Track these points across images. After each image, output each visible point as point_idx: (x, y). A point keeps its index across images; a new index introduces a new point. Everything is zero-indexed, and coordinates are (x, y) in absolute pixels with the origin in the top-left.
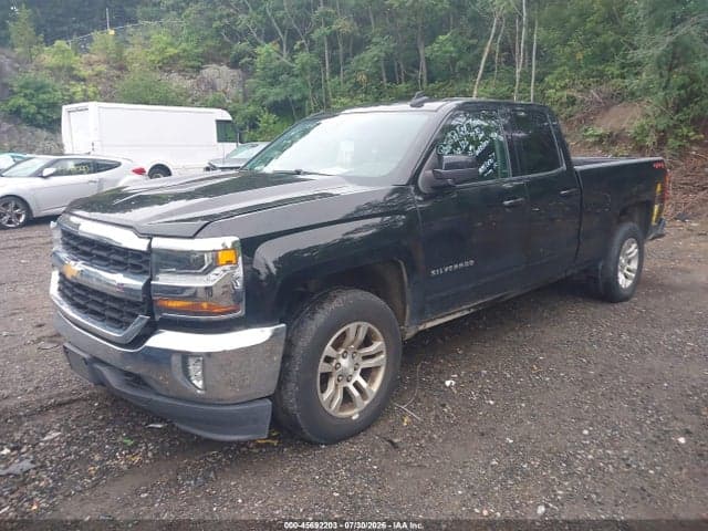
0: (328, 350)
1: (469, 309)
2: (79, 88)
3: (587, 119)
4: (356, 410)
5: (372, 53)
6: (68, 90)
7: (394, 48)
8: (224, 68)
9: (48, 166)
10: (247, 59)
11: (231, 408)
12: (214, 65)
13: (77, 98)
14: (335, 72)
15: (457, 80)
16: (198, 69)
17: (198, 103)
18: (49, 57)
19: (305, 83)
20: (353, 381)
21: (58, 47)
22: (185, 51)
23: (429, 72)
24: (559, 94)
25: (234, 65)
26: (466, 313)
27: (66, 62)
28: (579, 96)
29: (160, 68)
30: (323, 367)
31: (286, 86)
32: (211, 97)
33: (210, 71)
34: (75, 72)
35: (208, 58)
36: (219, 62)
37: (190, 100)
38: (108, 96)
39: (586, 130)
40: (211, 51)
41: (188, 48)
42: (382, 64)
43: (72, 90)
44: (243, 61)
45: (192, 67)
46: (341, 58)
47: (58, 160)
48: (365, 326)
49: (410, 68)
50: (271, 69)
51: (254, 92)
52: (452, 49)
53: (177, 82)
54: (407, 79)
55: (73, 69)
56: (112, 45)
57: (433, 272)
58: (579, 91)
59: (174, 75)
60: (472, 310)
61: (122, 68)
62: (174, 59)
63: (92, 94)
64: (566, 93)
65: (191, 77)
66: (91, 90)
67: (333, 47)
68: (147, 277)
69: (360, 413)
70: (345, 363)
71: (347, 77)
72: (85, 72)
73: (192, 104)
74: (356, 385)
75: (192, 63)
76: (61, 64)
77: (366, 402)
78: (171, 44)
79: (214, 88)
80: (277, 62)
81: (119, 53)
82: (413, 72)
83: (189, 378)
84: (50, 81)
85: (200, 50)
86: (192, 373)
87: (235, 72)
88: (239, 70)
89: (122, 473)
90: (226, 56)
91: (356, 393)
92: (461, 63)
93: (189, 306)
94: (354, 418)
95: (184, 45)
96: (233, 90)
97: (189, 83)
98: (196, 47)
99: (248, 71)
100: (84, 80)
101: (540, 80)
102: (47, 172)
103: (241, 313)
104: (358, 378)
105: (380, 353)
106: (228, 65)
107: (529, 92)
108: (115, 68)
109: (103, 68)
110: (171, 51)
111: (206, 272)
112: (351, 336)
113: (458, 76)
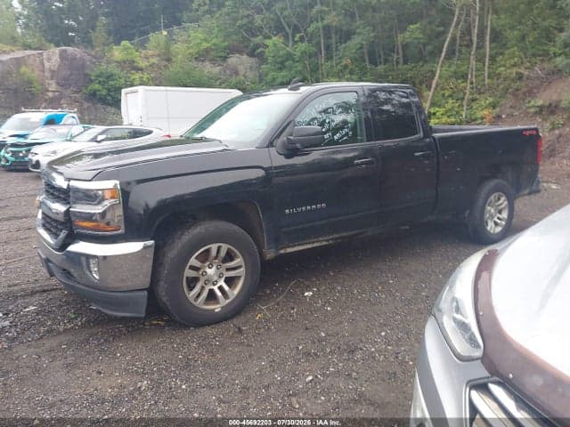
0: (193, 261)
1: (328, 241)
2: (137, 76)
3: (531, 93)
4: (219, 306)
5: (355, 41)
6: (129, 78)
7: (375, 37)
8: (245, 57)
9: (101, 134)
10: (261, 49)
11: (119, 294)
12: (237, 55)
13: (135, 83)
14: (329, 58)
15: (426, 62)
16: (225, 59)
17: (223, 85)
18: (118, 53)
19: (305, 67)
20: (218, 285)
21: (124, 45)
22: (214, 45)
23: (404, 56)
24: (509, 71)
25: (251, 55)
26: (324, 243)
27: (129, 57)
28: (526, 73)
29: (196, 58)
30: (188, 273)
31: (290, 70)
32: (234, 80)
33: (234, 60)
34: (135, 64)
35: (233, 50)
36: (241, 53)
37: (218, 83)
38: (158, 82)
39: (529, 102)
40: (236, 44)
41: (218, 43)
42: (365, 50)
43: (133, 77)
44: (259, 51)
45: (220, 57)
46: (334, 46)
47: (107, 130)
48: (225, 247)
49: (388, 52)
50: (279, 57)
51: (267, 75)
52: (421, 36)
53: (209, 69)
54: (386, 61)
55: (134, 62)
56: (162, 42)
57: (287, 211)
58: (526, 68)
59: (207, 63)
60: (331, 242)
61: (169, 60)
62: (207, 51)
63: (147, 81)
64: (515, 70)
65: (220, 65)
66: (145, 76)
67: (328, 37)
68: (68, 206)
69: (222, 308)
70: (211, 271)
71: (338, 61)
72: (142, 64)
73: (220, 86)
74: (221, 288)
75: (220, 54)
76: (125, 59)
77: (228, 301)
78: (206, 40)
79: (237, 73)
80: (284, 52)
81: (167, 48)
82: (390, 55)
83: (91, 272)
84: (117, 71)
85: (226, 44)
86: (92, 269)
87: (253, 60)
88: (256, 59)
89: (59, 333)
90: (247, 47)
91: (219, 293)
92: (429, 48)
93: (95, 226)
94: (216, 310)
95: (214, 41)
96: (251, 75)
97: (217, 70)
98: (224, 41)
99: (262, 59)
100: (142, 70)
101: (493, 59)
102: (100, 138)
103: (121, 231)
104: (222, 283)
105: (240, 267)
106: (248, 54)
107: (484, 70)
108: (163, 60)
109: (155, 60)
110: (205, 45)
111: (99, 203)
112: (214, 253)
113: (427, 58)
